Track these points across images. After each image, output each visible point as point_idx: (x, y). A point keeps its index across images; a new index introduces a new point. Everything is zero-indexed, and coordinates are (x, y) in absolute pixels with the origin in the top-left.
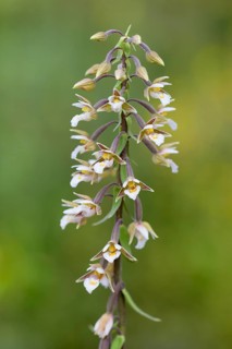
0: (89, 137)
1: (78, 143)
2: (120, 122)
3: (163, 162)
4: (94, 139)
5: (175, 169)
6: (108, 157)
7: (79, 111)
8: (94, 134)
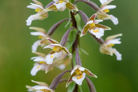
0: (45, 33)
1: (37, 38)
2: (70, 19)
3: (107, 51)
4: (50, 35)
5: (119, 57)
6: (58, 49)
7: (33, 12)
8: (50, 31)
